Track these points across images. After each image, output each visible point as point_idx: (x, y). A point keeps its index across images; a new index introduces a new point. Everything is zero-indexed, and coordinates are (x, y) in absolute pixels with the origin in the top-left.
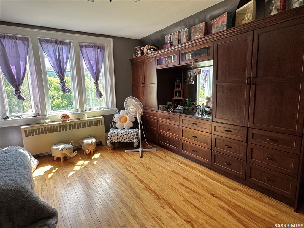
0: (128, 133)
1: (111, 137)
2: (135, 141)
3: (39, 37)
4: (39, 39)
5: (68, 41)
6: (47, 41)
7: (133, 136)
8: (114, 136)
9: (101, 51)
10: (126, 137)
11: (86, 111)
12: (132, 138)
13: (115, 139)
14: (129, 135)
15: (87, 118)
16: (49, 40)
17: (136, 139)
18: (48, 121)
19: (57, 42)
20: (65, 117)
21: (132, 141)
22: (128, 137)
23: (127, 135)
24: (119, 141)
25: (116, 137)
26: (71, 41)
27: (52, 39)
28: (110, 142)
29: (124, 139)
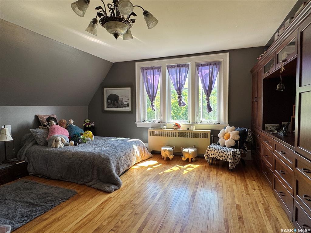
0: (224, 151)
1: (208, 152)
2: (230, 161)
3: (167, 65)
4: (167, 66)
5: (187, 64)
6: (172, 67)
7: (228, 155)
8: (211, 151)
9: (216, 67)
10: (221, 154)
11: (197, 123)
12: (227, 157)
13: (211, 154)
14: (225, 153)
15: (195, 129)
16: (173, 65)
17: (231, 159)
18: (165, 127)
19: (179, 66)
20: (177, 126)
21: (228, 161)
22: (224, 155)
23: (223, 153)
24: (216, 157)
25: (213, 152)
26: (189, 63)
27: (176, 64)
28: (207, 155)
29: (220, 156)
